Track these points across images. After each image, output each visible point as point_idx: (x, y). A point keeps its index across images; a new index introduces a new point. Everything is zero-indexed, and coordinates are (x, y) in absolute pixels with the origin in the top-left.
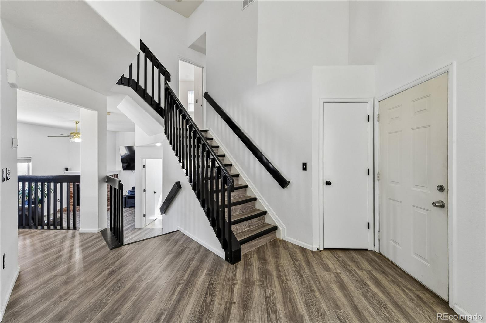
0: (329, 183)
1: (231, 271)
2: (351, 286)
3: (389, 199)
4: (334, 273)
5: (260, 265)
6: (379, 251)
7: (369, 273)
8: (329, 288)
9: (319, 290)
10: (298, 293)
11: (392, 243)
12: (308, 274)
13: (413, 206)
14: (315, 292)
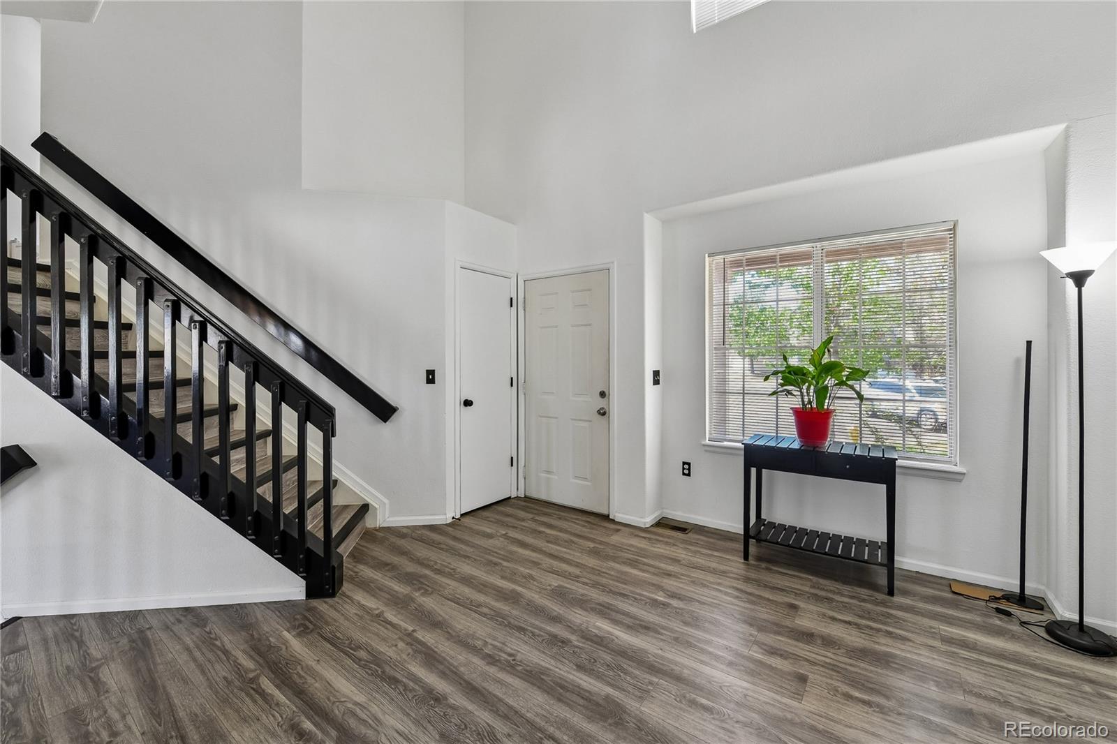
0: (468, 403)
1: (344, 605)
2: (529, 540)
3: (541, 417)
4: (500, 536)
5: (389, 574)
6: (525, 495)
7: (533, 520)
8: (512, 553)
9: (503, 560)
10: (485, 575)
11: (544, 475)
12: (472, 550)
13: (572, 419)
14: (501, 564)
